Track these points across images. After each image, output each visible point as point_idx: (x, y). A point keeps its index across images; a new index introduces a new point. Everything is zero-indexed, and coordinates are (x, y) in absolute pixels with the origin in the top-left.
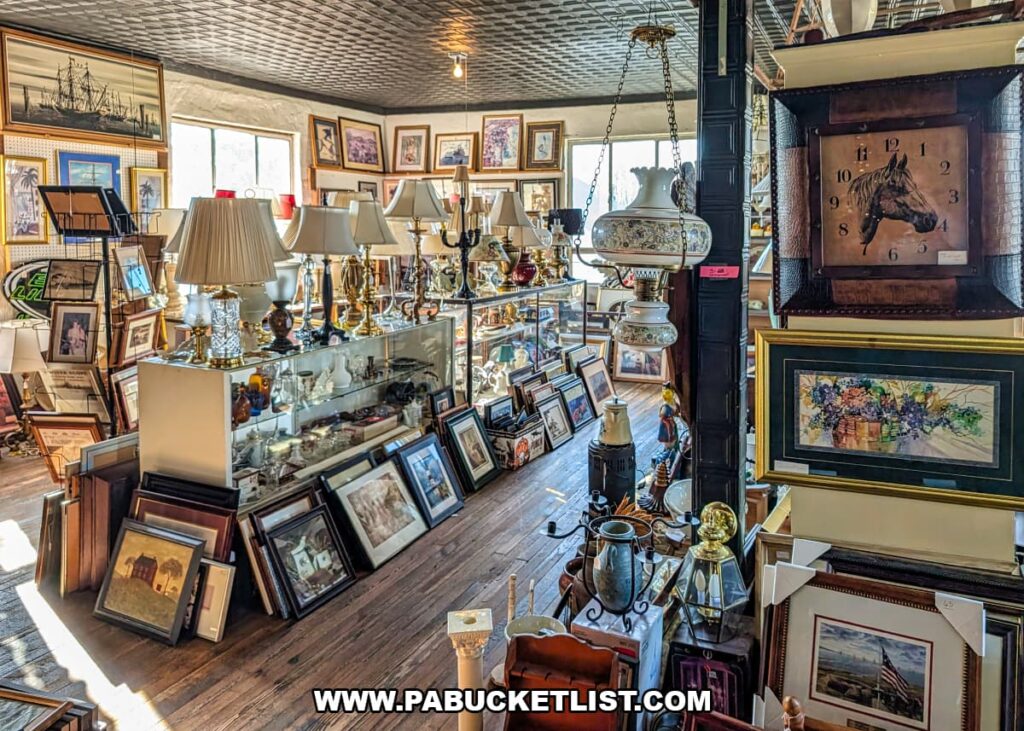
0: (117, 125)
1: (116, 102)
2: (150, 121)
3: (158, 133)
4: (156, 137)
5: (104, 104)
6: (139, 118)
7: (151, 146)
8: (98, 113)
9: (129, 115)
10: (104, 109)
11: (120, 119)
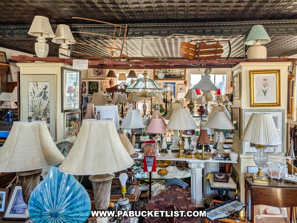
0: (175, 76)
1: (175, 72)
2: (182, 75)
3: (183, 77)
4: (183, 78)
5: (172, 73)
6: (179, 74)
7: (183, 80)
8: (171, 75)
9: (177, 74)
10: (172, 74)
11: (175, 75)
